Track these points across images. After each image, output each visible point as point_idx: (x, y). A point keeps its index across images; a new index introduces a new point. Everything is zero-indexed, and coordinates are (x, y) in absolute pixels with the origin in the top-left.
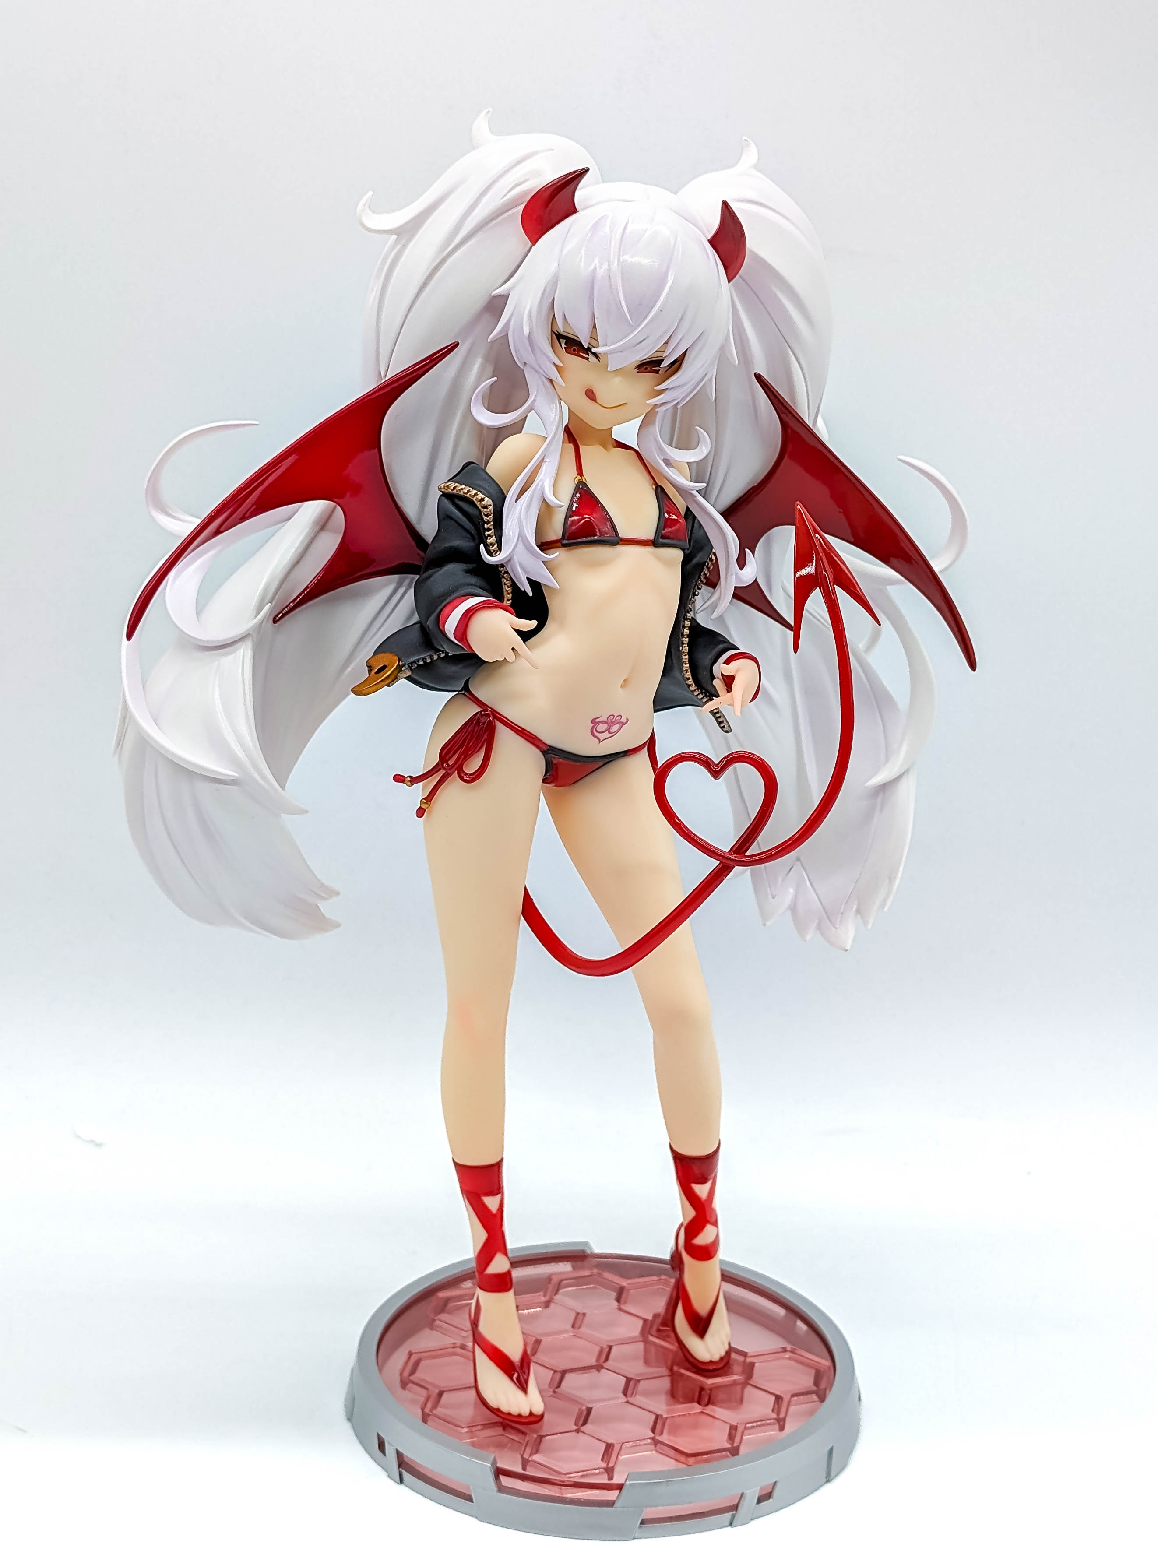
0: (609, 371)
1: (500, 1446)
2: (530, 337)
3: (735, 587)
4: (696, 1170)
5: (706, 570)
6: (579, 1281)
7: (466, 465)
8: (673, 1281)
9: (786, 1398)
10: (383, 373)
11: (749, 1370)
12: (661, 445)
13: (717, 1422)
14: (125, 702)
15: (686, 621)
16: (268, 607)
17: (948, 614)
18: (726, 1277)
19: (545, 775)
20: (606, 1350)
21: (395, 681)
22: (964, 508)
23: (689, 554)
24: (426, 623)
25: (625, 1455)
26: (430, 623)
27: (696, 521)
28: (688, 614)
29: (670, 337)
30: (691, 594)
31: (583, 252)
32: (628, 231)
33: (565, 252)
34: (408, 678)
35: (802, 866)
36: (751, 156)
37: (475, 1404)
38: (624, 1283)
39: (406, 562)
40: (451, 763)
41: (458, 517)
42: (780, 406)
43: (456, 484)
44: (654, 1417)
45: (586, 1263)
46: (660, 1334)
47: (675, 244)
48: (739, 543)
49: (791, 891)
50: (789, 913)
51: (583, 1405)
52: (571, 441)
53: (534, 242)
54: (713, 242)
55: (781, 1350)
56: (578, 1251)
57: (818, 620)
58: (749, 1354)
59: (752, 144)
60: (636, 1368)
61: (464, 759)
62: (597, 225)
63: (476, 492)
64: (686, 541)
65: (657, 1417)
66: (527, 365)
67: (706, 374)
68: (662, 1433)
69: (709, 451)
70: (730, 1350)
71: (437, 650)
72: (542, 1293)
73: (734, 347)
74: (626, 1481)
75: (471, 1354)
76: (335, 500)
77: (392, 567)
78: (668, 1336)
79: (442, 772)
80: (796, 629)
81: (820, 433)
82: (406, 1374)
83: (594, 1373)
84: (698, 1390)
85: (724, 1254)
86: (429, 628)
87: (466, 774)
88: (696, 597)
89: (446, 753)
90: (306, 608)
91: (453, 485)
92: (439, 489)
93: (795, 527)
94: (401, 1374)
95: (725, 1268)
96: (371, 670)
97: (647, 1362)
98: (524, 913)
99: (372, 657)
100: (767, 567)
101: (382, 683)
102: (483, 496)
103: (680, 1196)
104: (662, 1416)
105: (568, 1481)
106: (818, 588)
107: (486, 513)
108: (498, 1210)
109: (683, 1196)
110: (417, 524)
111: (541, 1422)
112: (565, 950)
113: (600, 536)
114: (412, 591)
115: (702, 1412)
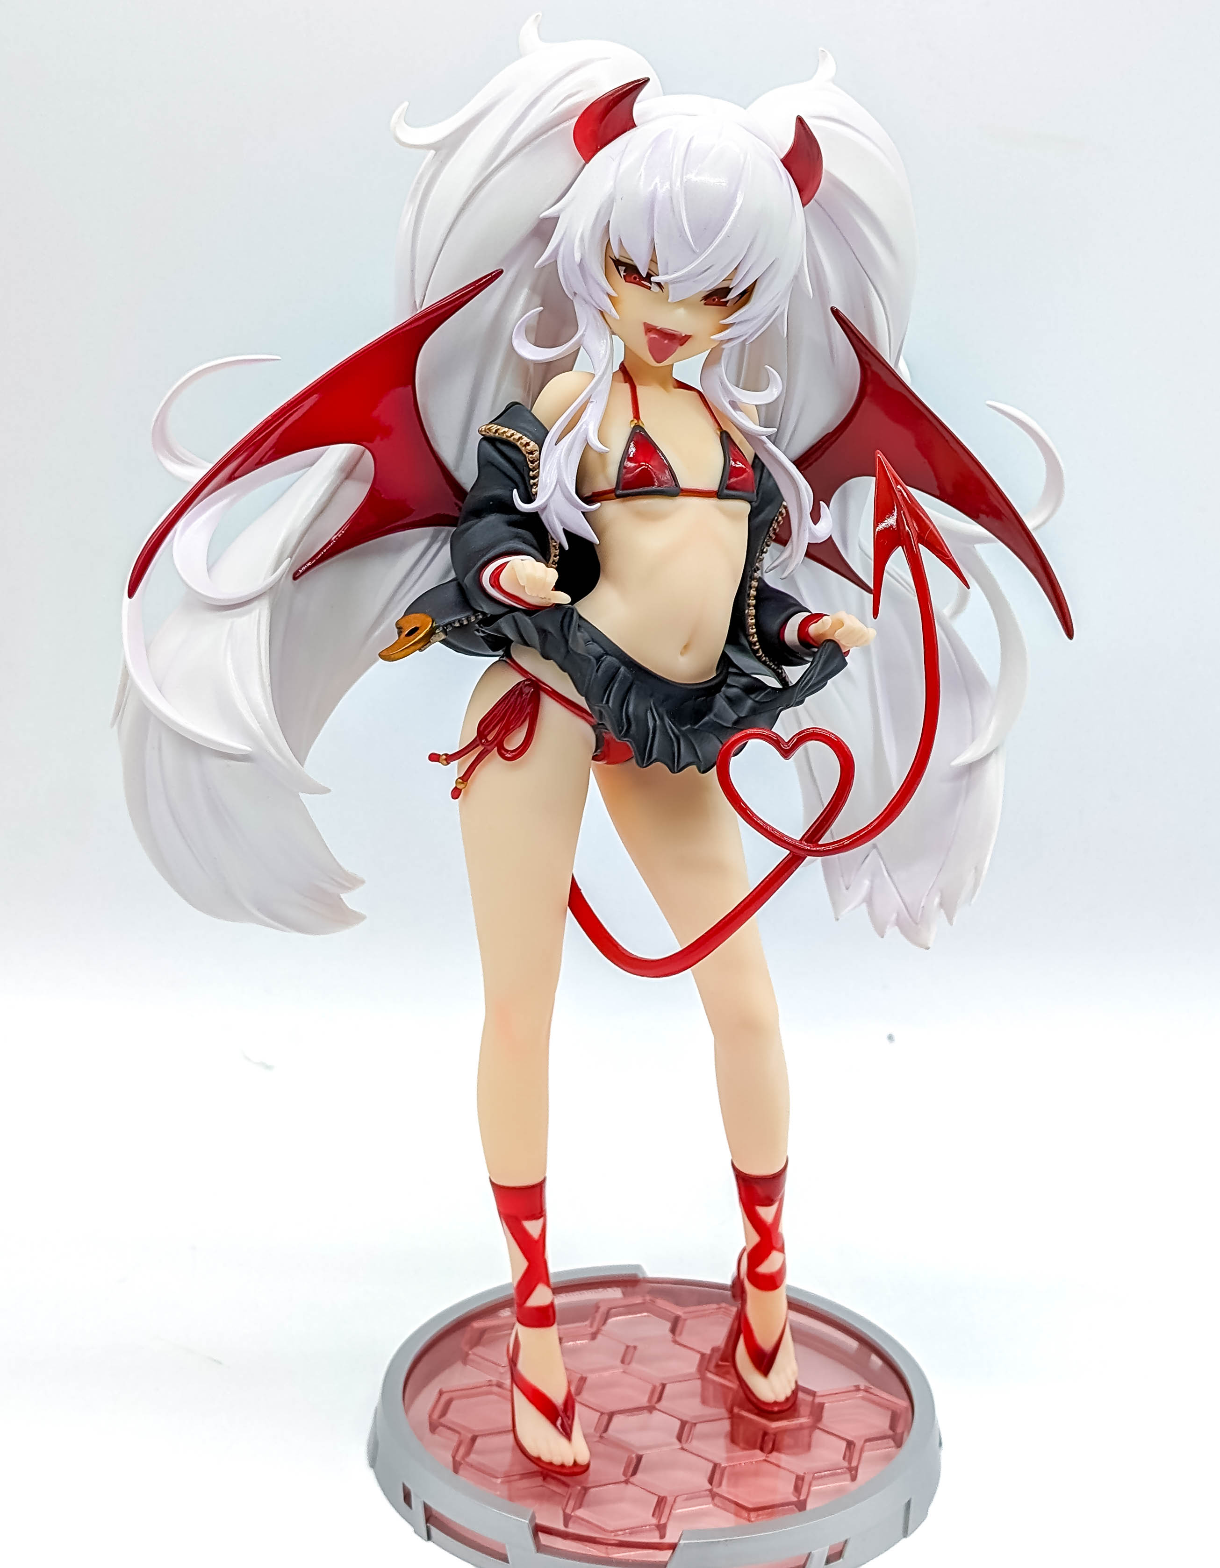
0: (669, 303)
1: (539, 1497)
2: (581, 265)
3: (809, 543)
4: (760, 1191)
5: (775, 525)
6: (630, 1309)
7: (509, 406)
8: (734, 1310)
9: (859, 1444)
10: (418, 303)
11: (818, 1411)
12: (727, 386)
13: (782, 1472)
14: (126, 667)
15: (753, 582)
16: (286, 563)
17: (1045, 580)
18: (794, 1305)
19: (595, 752)
20: (659, 1389)
21: (428, 645)
22: (1060, 461)
23: (757, 507)
24: (463, 581)
25: (679, 1509)
26: (468, 581)
27: (765, 471)
28: (755, 574)
29: (740, 263)
30: (759, 551)
31: (642, 170)
32: (693, 146)
33: (621, 170)
34: (443, 642)
35: (880, 854)
36: (828, 68)
37: (513, 1449)
38: (679, 1311)
39: (442, 513)
40: (490, 738)
41: (500, 463)
42: (860, 345)
43: (499, 427)
44: (711, 1466)
45: (637, 1289)
46: (719, 1370)
47: (745, 162)
48: (812, 493)
49: (867, 883)
50: (864, 905)
51: (633, 1452)
52: (627, 379)
53: (588, 160)
54: (786, 161)
55: (853, 1388)
56: (629, 1276)
57: (900, 583)
58: (818, 1394)
59: (829, 55)
60: (692, 1408)
61: (504, 734)
62: (659, 140)
63: (521, 435)
64: (753, 492)
65: (715, 1466)
66: (577, 295)
67: (778, 307)
68: (720, 1485)
69: (780, 392)
70: (797, 1389)
71: (475, 612)
72: (587, 1323)
73: (808, 278)
74: (679, 1541)
75: (509, 1394)
76: (364, 443)
77: (427, 518)
78: (728, 1373)
79: (480, 749)
80: (876, 593)
81: (901, 373)
82: (435, 1416)
83: (644, 1416)
84: (761, 1433)
85: (791, 1280)
86: (466, 586)
87: (507, 751)
88: (764, 555)
89: (484, 728)
90: (331, 563)
91: (495, 427)
92: (480, 432)
93: (873, 479)
94: (430, 1416)
95: (792, 1295)
96: (401, 632)
97: (704, 1401)
98: (572, 905)
99: (402, 618)
100: (842, 521)
101: (413, 648)
102: (529, 440)
103: (743, 1216)
104: (720, 1465)
105: (614, 1540)
106: (900, 547)
107: (531, 459)
108: (541, 1235)
109: (746, 1219)
110: (455, 470)
111: (588, 1471)
112: (617, 948)
113: (659, 486)
114: (447, 547)
115: (765, 1460)
